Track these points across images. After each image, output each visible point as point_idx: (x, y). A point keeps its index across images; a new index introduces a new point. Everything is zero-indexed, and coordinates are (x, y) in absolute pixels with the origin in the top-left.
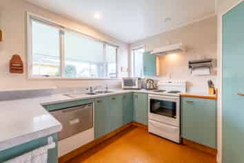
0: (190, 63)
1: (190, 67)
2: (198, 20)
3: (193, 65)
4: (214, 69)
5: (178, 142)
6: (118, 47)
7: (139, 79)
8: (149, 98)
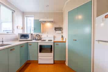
0: (55, 28)
1: (55, 30)
2: (58, 12)
3: (56, 29)
4: (62, 31)
5: (53, 63)
6: (14, 11)
7: (32, 34)
8: (39, 45)
